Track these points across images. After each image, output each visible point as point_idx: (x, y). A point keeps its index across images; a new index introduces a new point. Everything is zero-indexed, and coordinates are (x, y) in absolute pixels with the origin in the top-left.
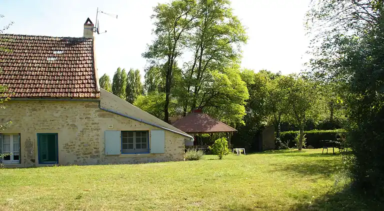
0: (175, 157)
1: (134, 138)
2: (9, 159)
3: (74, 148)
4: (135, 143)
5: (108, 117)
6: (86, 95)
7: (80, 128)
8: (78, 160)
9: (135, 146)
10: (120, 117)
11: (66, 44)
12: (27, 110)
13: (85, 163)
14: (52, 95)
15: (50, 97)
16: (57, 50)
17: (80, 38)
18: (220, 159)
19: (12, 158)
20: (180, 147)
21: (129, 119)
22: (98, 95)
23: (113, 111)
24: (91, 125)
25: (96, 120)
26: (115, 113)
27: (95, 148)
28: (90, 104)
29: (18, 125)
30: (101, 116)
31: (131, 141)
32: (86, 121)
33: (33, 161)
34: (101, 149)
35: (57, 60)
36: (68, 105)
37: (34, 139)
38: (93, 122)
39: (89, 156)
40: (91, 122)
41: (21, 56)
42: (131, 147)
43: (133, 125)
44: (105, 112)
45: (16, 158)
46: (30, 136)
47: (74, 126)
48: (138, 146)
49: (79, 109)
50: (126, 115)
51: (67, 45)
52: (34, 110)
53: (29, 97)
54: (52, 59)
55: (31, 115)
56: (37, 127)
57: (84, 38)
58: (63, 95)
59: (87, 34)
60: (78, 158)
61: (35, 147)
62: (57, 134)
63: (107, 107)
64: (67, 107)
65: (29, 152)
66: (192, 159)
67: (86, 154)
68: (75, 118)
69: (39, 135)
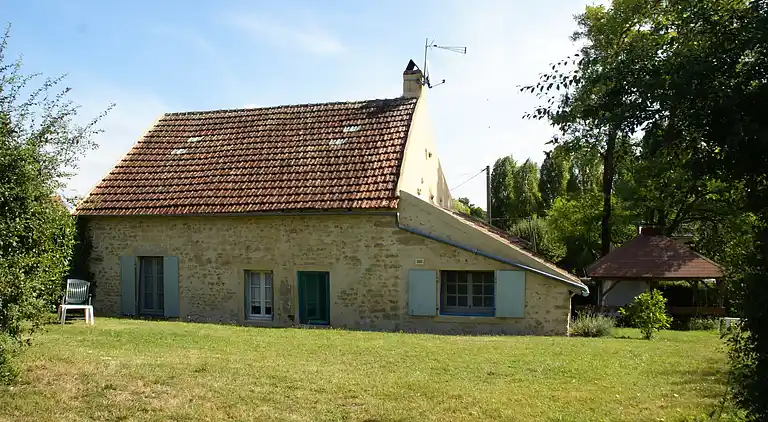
0: (548, 327)
1: (470, 285)
2: (259, 313)
3: (356, 299)
4: (470, 296)
5: (414, 244)
6: (374, 203)
7: (366, 264)
8: (362, 322)
9: (470, 302)
10: (438, 245)
11: (368, 113)
12: (282, 233)
13: (374, 328)
14: (317, 205)
15: (313, 208)
16: (351, 126)
17: (396, 100)
18: (647, 338)
19: (263, 310)
20: (557, 307)
21: (454, 248)
22: (394, 204)
23: (424, 232)
24: (384, 258)
25: (394, 250)
26: (429, 237)
27: (391, 301)
28: (383, 220)
29: (269, 257)
30: (401, 241)
31: (463, 290)
32: (376, 250)
33: (292, 317)
34: (401, 304)
35: (345, 144)
36: (346, 223)
37: (294, 282)
38: (389, 253)
39: (380, 314)
40: (384, 253)
41: (291, 141)
42: (463, 302)
43: (463, 259)
44: (409, 235)
45: (268, 311)
46: (287, 276)
47: (356, 260)
48: (476, 302)
49: (365, 229)
50: (447, 240)
51: (370, 115)
52: (293, 231)
53: (283, 210)
54: (338, 142)
55: (288, 241)
56: (298, 261)
57: (403, 98)
58: (336, 205)
59: (410, 90)
60: (362, 318)
61: (295, 293)
62: (328, 273)
63: (413, 224)
64: (345, 226)
65: (286, 303)
66: (586, 334)
67: (375, 311)
68: (358, 246)
69: (301, 274)
